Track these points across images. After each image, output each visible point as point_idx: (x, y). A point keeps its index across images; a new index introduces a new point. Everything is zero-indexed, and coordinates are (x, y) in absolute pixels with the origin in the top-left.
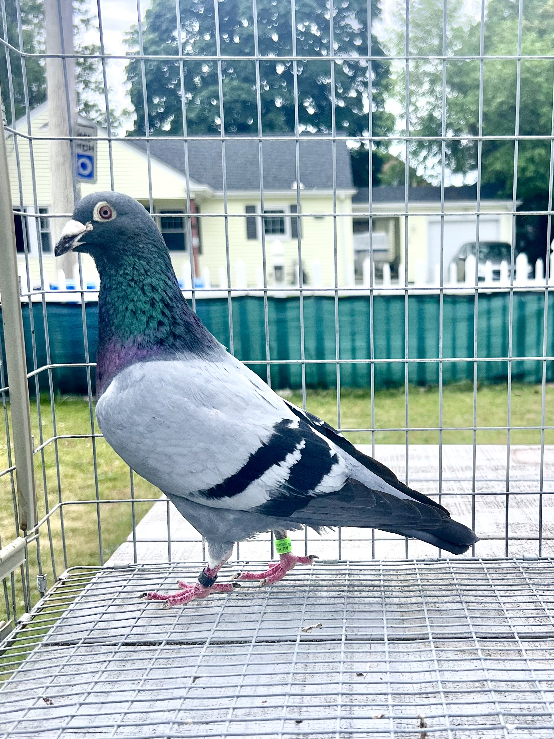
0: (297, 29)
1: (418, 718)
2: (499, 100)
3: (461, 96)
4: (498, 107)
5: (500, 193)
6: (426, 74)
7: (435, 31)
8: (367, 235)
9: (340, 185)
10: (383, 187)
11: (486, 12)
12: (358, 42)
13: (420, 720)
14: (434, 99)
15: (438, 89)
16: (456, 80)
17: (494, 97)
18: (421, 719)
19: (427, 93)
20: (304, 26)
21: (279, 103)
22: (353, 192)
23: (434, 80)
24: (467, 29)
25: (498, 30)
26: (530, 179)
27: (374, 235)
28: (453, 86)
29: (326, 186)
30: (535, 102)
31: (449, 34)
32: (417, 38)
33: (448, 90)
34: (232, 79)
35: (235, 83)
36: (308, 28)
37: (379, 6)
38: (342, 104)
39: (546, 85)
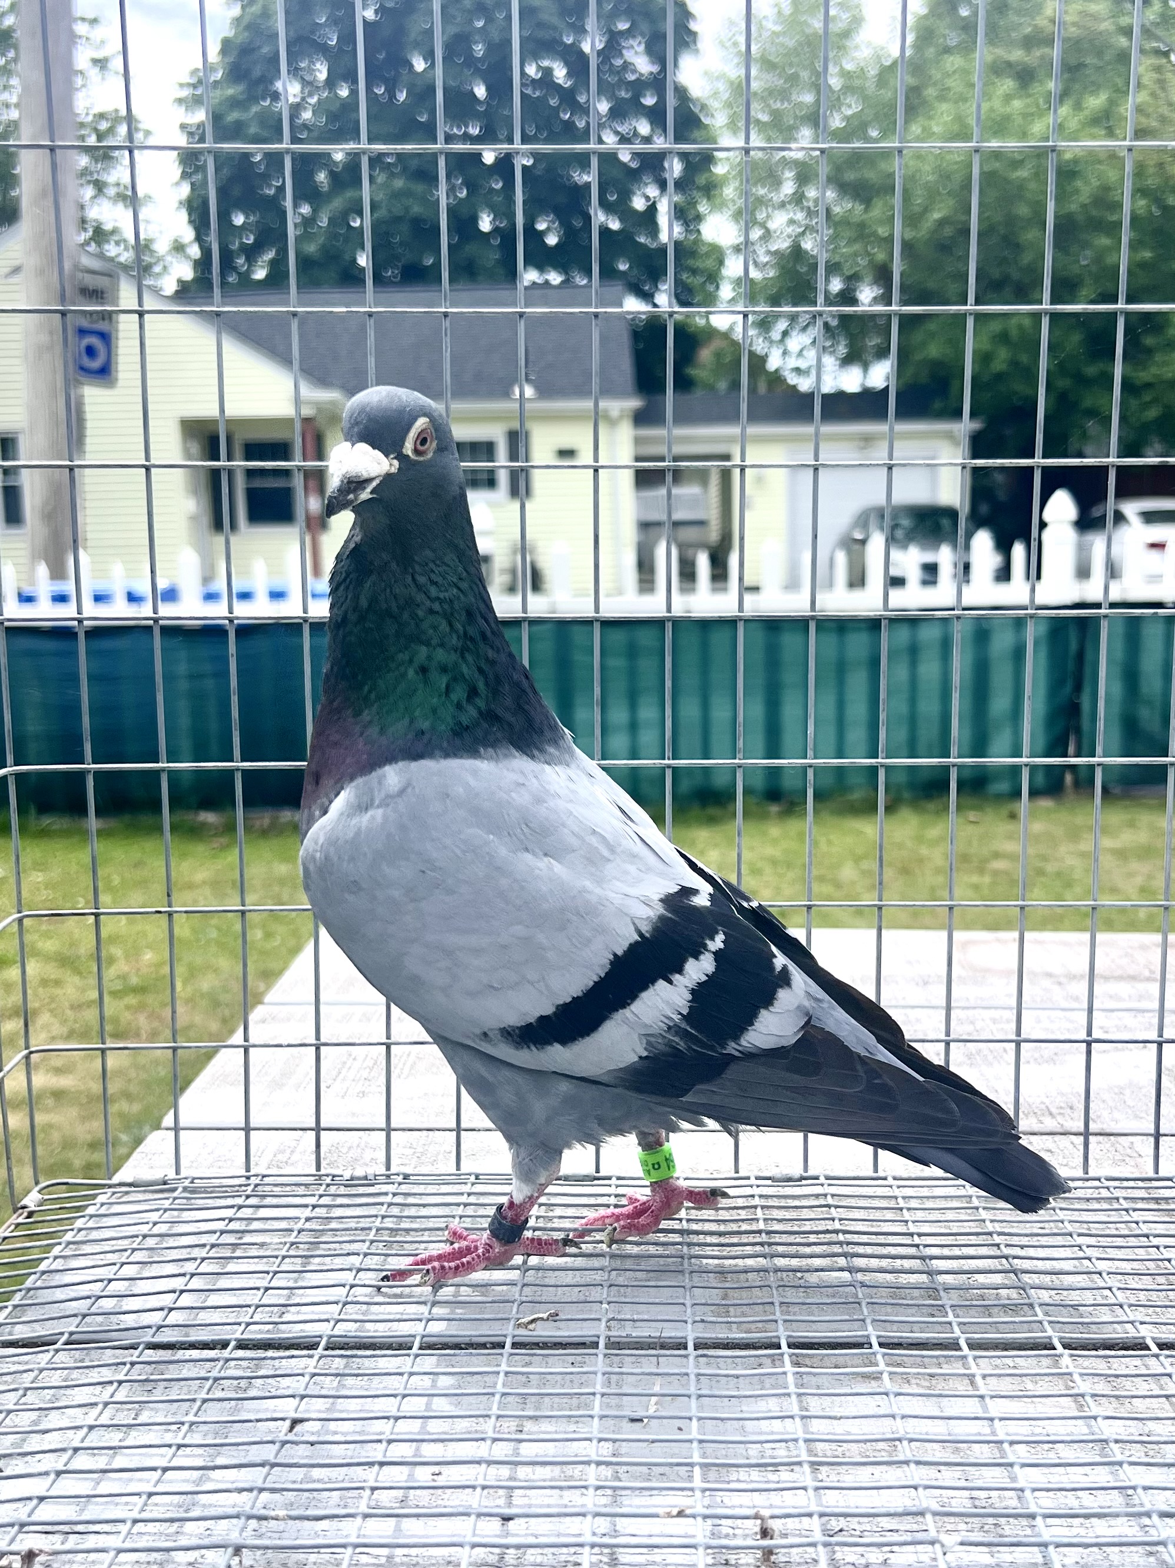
0: (523, 73)
1: (756, 1517)
2: (937, 216)
3: (859, 208)
4: (935, 231)
5: (938, 405)
6: (785, 163)
7: (805, 75)
8: (663, 492)
9: (608, 390)
10: (698, 393)
11: (910, 38)
12: (649, 101)
13: (759, 1522)
14: (804, 214)
15: (812, 193)
16: (850, 176)
17: (926, 210)
18: (762, 1519)
19: (789, 203)
20: (539, 68)
21: (485, 224)
22: (634, 403)
23: (804, 175)
24: (873, 72)
25: (937, 75)
26: (999, 377)
27: (675, 491)
28: (846, 189)
29: (581, 391)
30: (1011, 221)
31: (835, 82)
32: (771, 92)
33: (831, 194)
34: (392, 175)
35: (399, 183)
36: (548, 72)
37: (693, 26)
38: (615, 225)
39: (1033, 186)
